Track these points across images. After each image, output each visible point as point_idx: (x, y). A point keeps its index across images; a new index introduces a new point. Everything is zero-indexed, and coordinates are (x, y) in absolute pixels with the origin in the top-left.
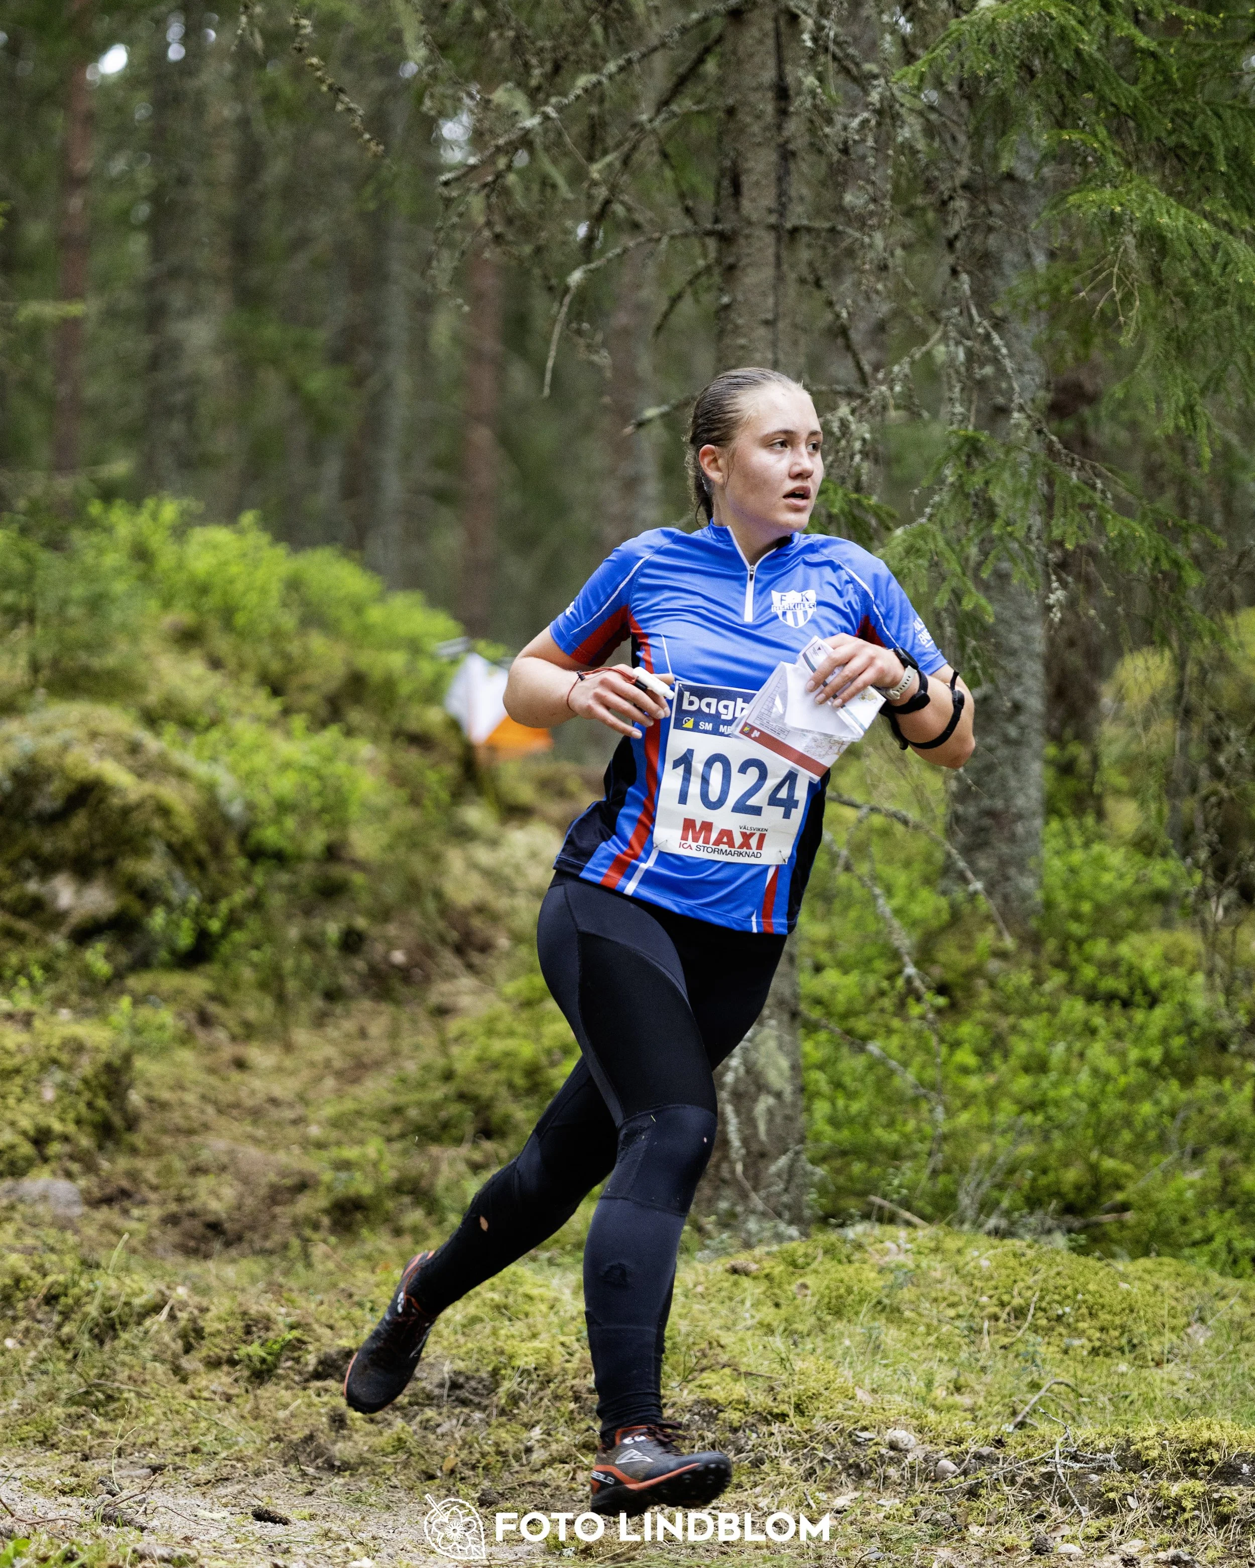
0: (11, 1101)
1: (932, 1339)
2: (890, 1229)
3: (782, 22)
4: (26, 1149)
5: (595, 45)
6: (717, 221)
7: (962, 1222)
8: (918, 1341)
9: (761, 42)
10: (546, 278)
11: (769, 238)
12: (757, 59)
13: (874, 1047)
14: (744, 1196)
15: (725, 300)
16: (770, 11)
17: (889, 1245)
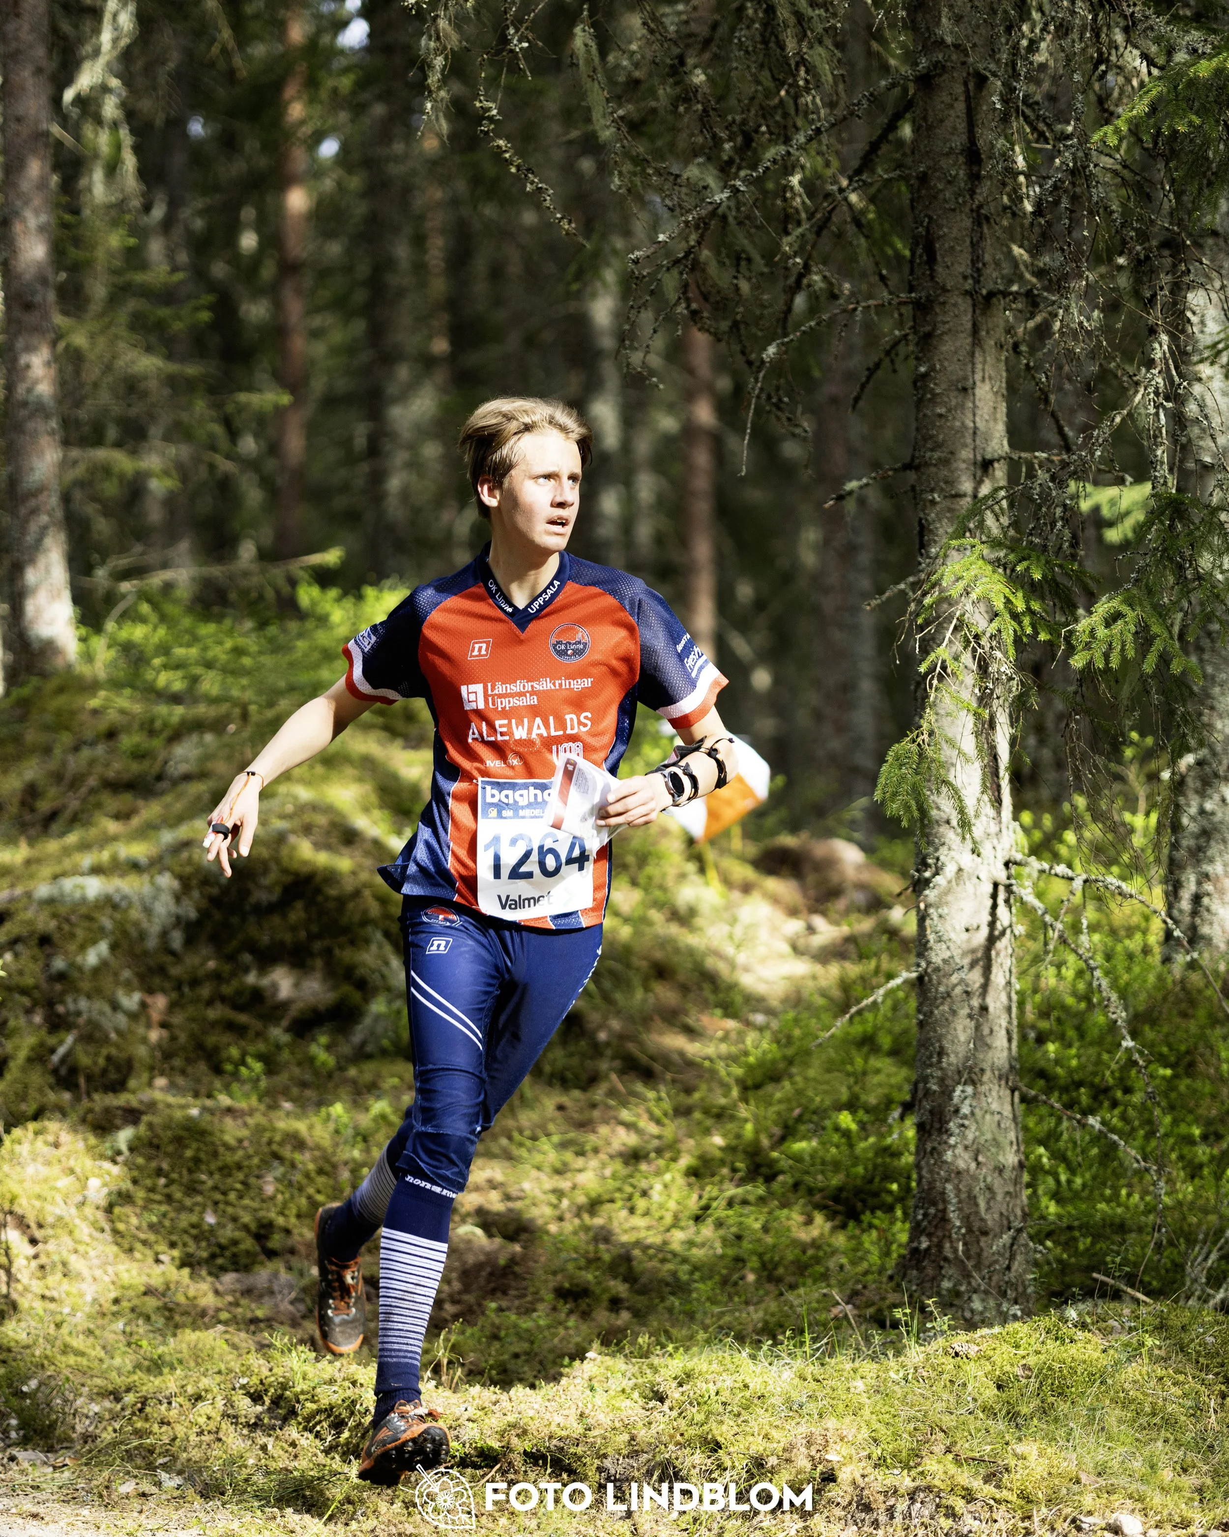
0: (232, 1196)
1: (1157, 1420)
2: (1113, 1305)
3: (971, 86)
4: (248, 1244)
5: (785, 115)
6: (911, 289)
7: (1188, 1298)
8: (1143, 1421)
9: (951, 106)
10: (743, 353)
11: (964, 305)
12: (948, 124)
13: (1093, 1121)
14: (968, 1276)
15: (923, 369)
16: (959, 75)
17: (1111, 1322)
